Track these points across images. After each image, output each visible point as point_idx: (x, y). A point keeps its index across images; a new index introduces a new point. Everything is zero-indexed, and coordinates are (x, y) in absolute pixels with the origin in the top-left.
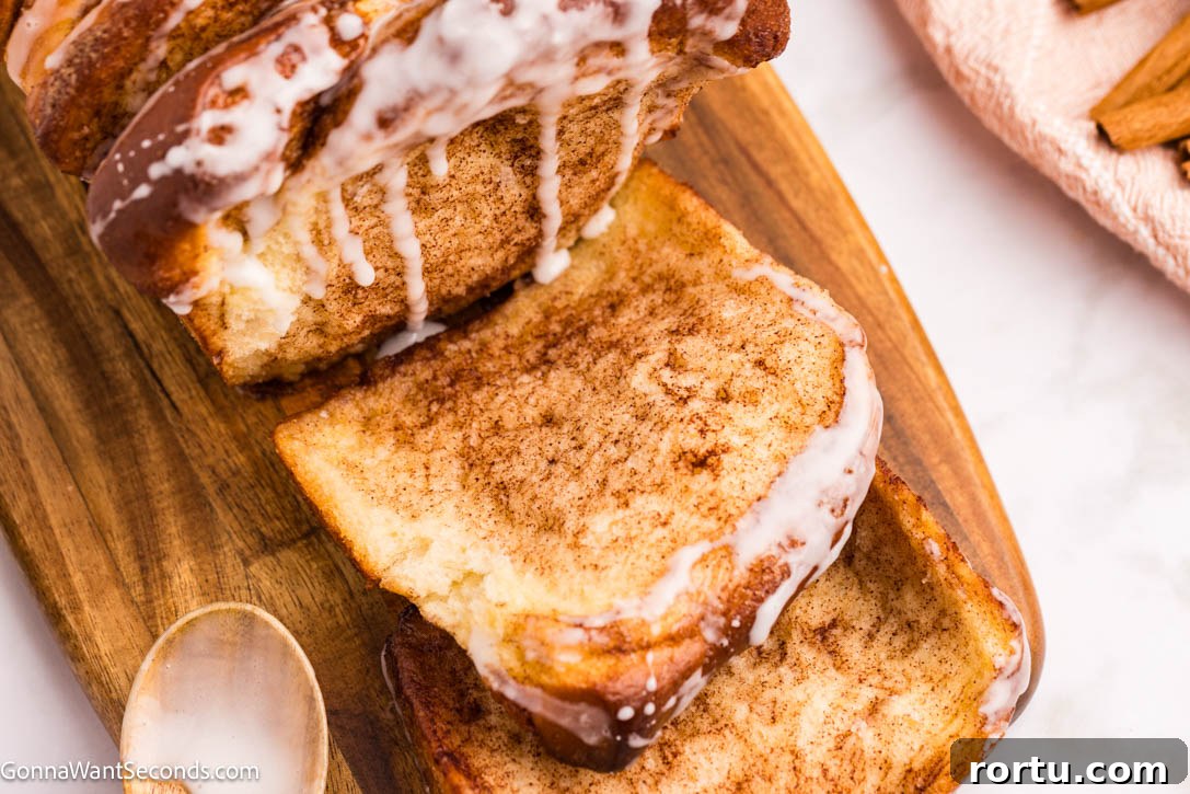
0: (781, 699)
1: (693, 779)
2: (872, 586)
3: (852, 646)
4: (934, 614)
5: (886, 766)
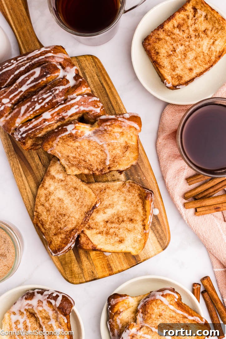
0: (200, 44)
1: (189, 58)
2: (211, 23)
3: (209, 33)
4: (221, 27)
5: (216, 52)
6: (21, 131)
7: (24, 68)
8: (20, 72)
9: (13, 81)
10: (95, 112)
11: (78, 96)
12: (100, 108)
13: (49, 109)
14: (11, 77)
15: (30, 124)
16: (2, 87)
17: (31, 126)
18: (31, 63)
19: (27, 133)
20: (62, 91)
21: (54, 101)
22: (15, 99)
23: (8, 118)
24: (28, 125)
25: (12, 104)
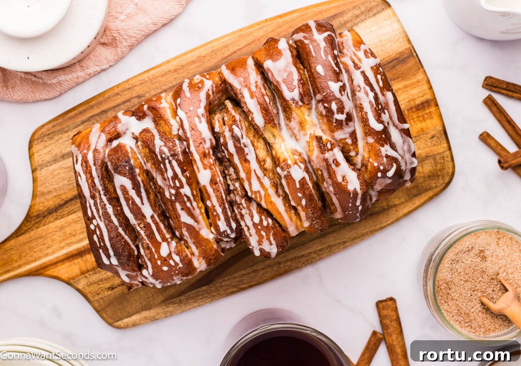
6: (225, 230)
7: (110, 206)
8: (114, 215)
9: (129, 232)
10: (211, 90)
11: (177, 115)
12: (204, 79)
13: (194, 171)
14: (123, 233)
15: (215, 211)
16: (136, 253)
17: (219, 210)
18: (102, 193)
19: (231, 220)
20: (164, 142)
21: (181, 157)
22: (165, 231)
23: (196, 252)
24: (216, 215)
25: (172, 239)
